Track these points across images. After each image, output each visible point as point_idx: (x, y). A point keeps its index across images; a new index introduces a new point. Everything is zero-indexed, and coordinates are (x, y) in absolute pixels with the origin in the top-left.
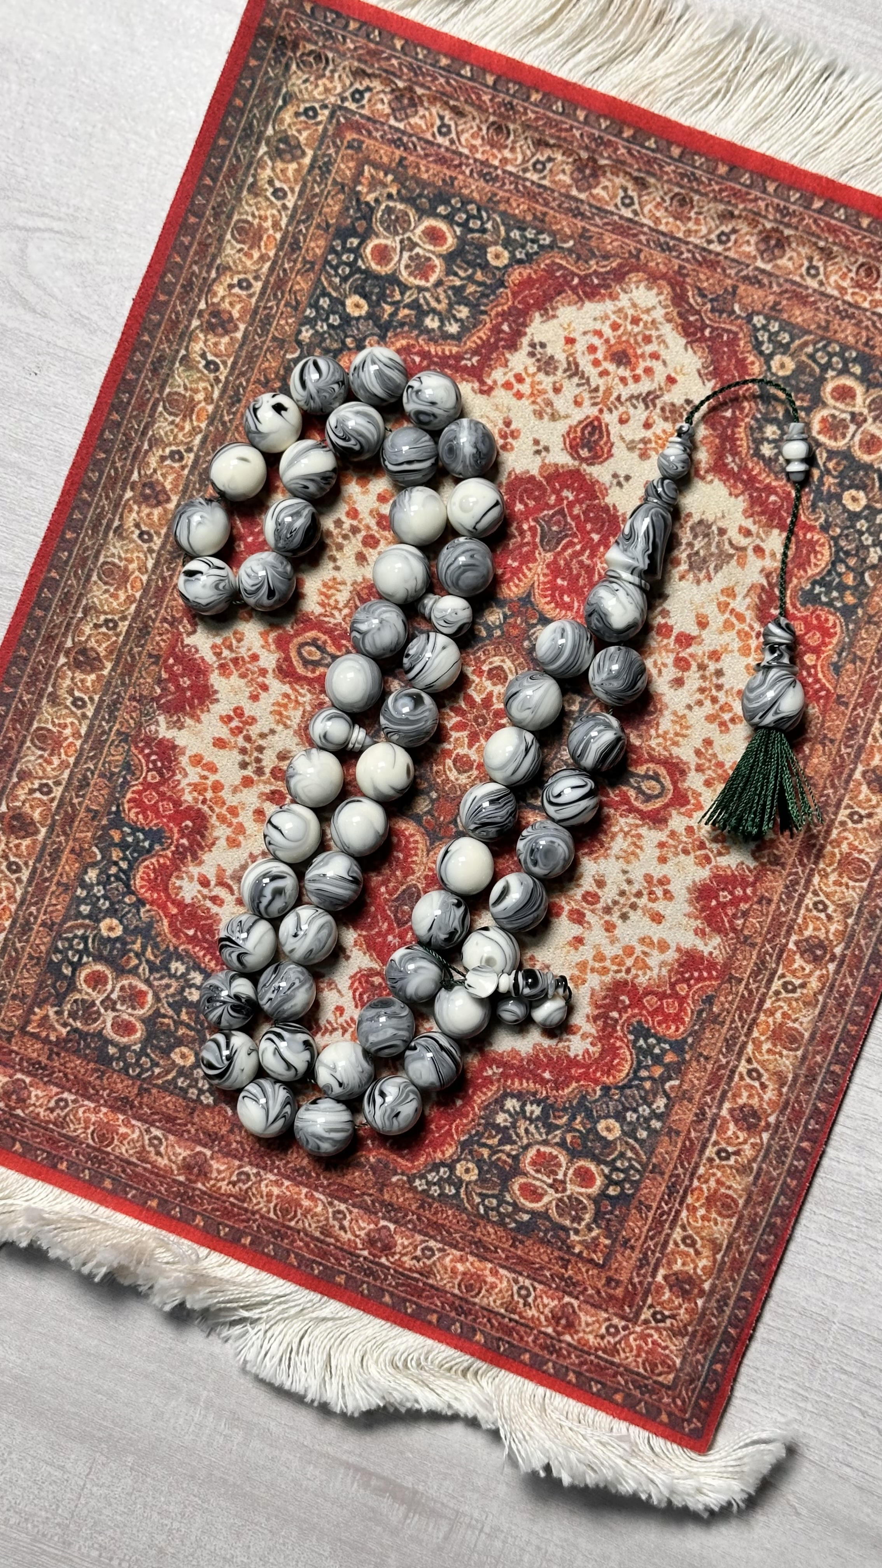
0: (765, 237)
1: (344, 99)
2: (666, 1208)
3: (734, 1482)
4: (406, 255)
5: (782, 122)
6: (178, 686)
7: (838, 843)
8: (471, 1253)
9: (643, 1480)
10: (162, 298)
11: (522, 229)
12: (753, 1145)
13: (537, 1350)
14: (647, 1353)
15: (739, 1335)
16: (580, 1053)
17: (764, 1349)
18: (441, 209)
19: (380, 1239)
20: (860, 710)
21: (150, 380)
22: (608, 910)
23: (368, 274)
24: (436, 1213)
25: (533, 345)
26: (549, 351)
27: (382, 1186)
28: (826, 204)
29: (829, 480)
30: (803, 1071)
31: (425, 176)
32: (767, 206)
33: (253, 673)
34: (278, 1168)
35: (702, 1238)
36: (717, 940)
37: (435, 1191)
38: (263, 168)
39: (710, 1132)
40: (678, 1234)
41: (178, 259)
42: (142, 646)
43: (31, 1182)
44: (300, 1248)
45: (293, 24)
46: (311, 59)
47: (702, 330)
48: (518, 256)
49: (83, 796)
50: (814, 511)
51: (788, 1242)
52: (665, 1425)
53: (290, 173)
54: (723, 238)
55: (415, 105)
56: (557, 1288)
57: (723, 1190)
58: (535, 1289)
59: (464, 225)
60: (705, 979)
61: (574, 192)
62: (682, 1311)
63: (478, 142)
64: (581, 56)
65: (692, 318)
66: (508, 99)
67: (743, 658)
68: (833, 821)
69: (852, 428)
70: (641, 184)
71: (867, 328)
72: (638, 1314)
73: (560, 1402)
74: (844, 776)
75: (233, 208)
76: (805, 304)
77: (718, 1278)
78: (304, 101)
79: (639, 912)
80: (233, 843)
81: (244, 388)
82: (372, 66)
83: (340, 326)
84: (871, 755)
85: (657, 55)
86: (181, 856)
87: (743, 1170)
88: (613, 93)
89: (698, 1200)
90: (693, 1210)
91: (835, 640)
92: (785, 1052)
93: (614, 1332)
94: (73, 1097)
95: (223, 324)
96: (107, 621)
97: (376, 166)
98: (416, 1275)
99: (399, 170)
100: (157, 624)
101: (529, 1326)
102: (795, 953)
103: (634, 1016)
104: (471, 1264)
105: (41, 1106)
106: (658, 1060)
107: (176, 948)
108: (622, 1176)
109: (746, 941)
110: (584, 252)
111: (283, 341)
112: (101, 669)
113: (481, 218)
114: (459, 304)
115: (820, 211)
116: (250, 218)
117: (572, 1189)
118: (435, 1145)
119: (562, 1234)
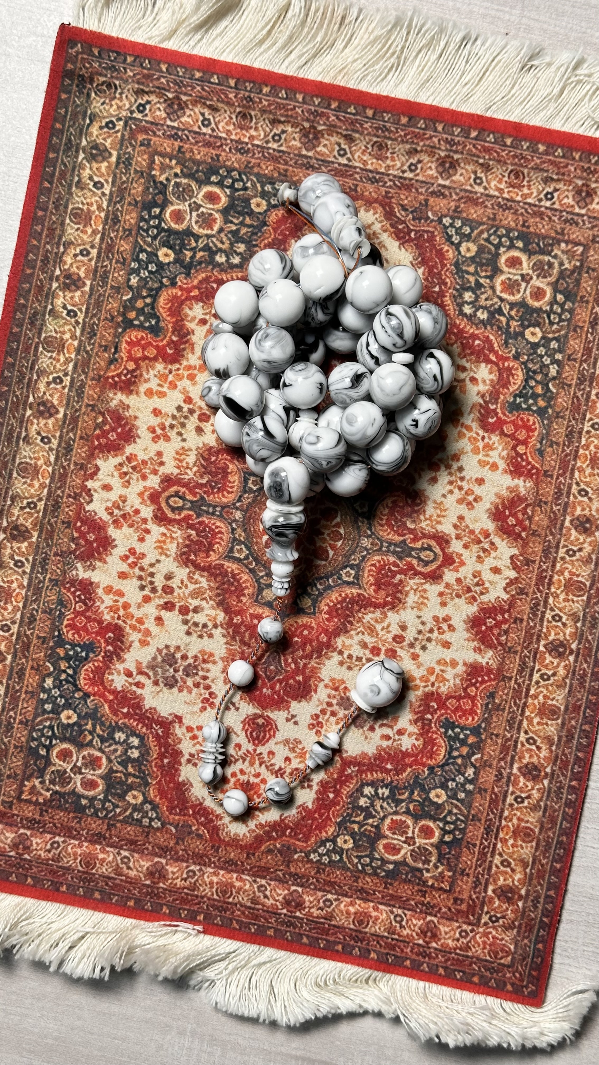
0: (442, 162)
1: (132, 112)
2: (486, 843)
3: (564, 1023)
4: (194, 214)
5: (439, 80)
6: (87, 541)
7: (561, 572)
8: (358, 898)
9: (503, 1034)
10: (29, 271)
11: (273, 184)
12: (539, 790)
13: (414, 957)
14: (490, 945)
15: (551, 922)
16: (409, 747)
17: (569, 926)
18: (213, 178)
19: (293, 900)
20: (561, 479)
21: (30, 330)
22: (412, 645)
23: (170, 231)
24: (328, 875)
27: (288, 863)
28: (479, 133)
29: (514, 324)
30: (564, 733)
31: (198, 157)
32: (439, 140)
33: (138, 523)
34: (214, 863)
35: (514, 860)
36: (490, 653)
37: (325, 859)
38: (84, 169)
39: (508, 786)
40: (497, 860)
41: (35, 243)
42: (57, 517)
43: (43, 903)
44: (239, 916)
45: (87, 65)
46: (104, 87)
47: (409, 234)
48: (273, 203)
49: (33, 628)
50: (507, 347)
51: (573, 852)
52: (510, 992)
53: (103, 170)
54: (413, 167)
55: (182, 109)
56: (421, 911)
57: (523, 824)
58: (406, 915)
59: (232, 187)
60: (486, 682)
61: (304, 152)
62: (509, 912)
63: (231, 127)
64: (293, 56)
65: (400, 227)
66: (247, 94)
67: (475, 456)
68: (555, 558)
69: (523, 285)
70: (349, 139)
71: (522, 214)
72: (479, 920)
73: (436, 990)
74: (558, 526)
75: (68, 200)
77: (530, 885)
78: (104, 118)
79: (434, 643)
80: (144, 643)
81: (97, 325)
82: (148, 86)
83: (156, 271)
84: (574, 508)
85: (345, 47)
86: (109, 658)
87: (535, 808)
88: (319, 79)
89: (507, 834)
90: (504, 841)
91: (536, 433)
92: (549, 722)
93: (465, 934)
94: (62, 839)
95: (74, 283)
96: (29, 504)
97: (163, 155)
98: (322, 920)
99: (179, 156)
100: (65, 500)
101: (406, 941)
102: (545, 653)
103: (442, 715)
104: (359, 906)
105: (41, 849)
106: (463, 742)
107: (117, 723)
108: (452, 826)
109: (511, 650)
111: (119, 288)
112: (31, 538)
113: (242, 180)
114: (237, 242)
115: (476, 138)
116: (81, 206)
117: (420, 841)
118: (321, 827)
119: (418, 874)
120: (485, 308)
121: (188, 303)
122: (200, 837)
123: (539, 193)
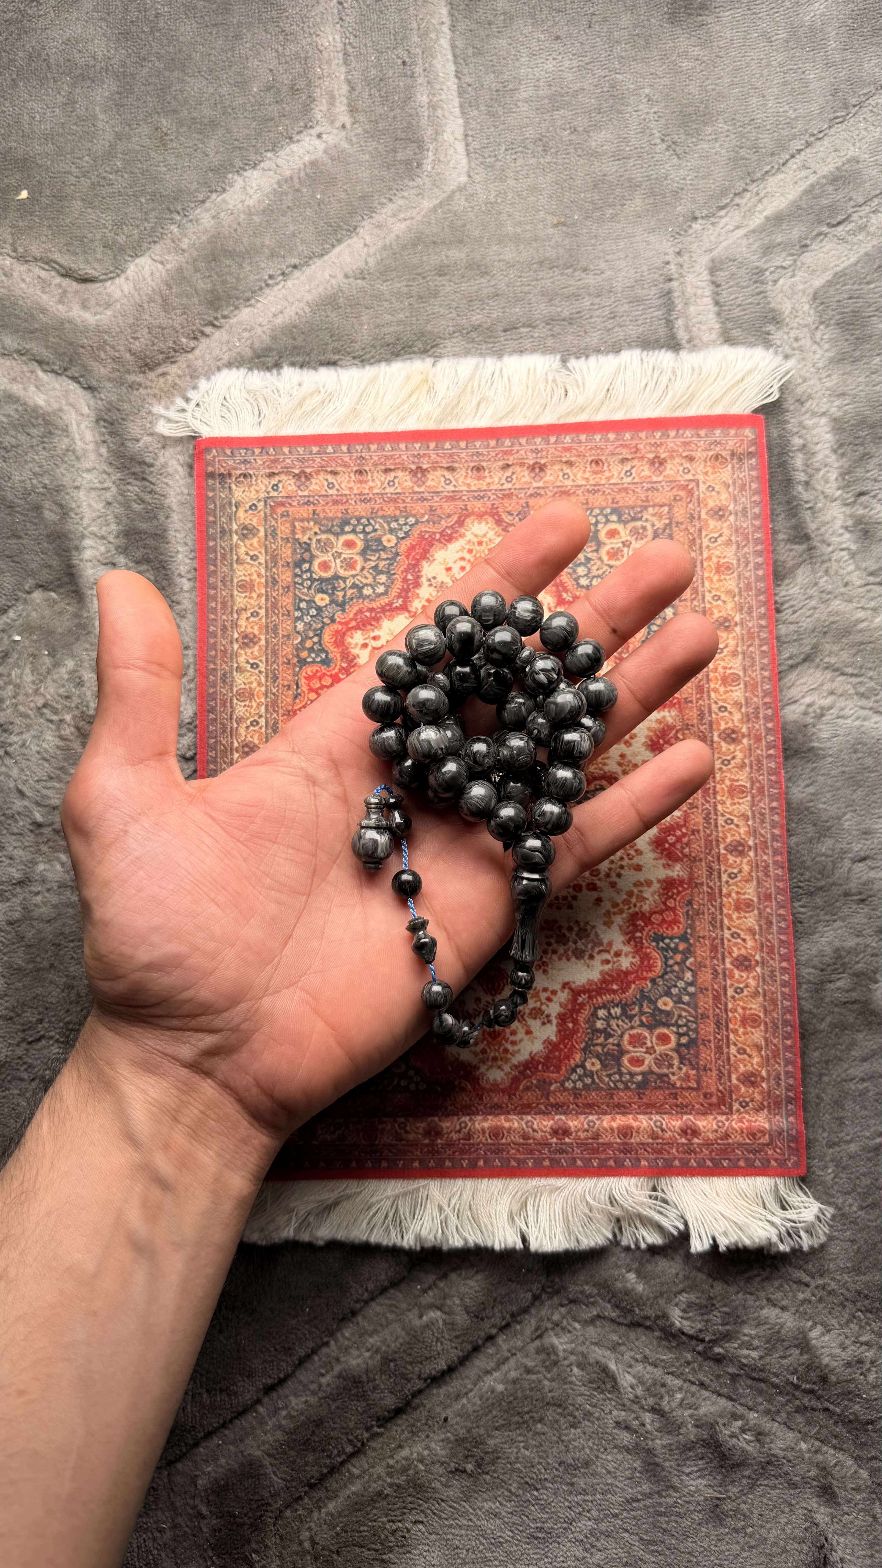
0: (532, 469)
1: (268, 493)
2: (719, 1037)
4: (338, 561)
7: (723, 781)
8: (617, 1113)
10: (212, 641)
11: (397, 521)
12: (754, 978)
13: (681, 1156)
14: (747, 1129)
16: (629, 965)
18: (347, 529)
19: (560, 1128)
21: (223, 688)
22: (608, 875)
23: (321, 580)
24: (586, 1098)
25: (429, 580)
26: (439, 579)
27: (547, 1095)
30: (763, 922)
31: (330, 515)
32: (525, 452)
34: (481, 1110)
35: (749, 1046)
36: (678, 867)
37: (579, 1085)
38: (240, 548)
39: (725, 980)
40: (733, 1050)
41: (213, 617)
44: (515, 1154)
45: (224, 465)
46: (242, 479)
48: (400, 535)
52: (776, 1167)
53: (256, 544)
54: (509, 479)
55: (309, 479)
56: (677, 1113)
57: (748, 1012)
58: (664, 1119)
59: (364, 531)
60: (681, 892)
61: (416, 489)
62: (756, 1095)
63: (352, 485)
66: (359, 455)
69: (626, 550)
70: (451, 469)
71: (609, 494)
72: (731, 1107)
75: (232, 576)
76: (569, 495)
77: (768, 1066)
78: (247, 503)
79: (626, 868)
81: (277, 670)
82: (277, 468)
83: (317, 614)
84: (719, 724)
87: (755, 995)
88: (415, 428)
89: (736, 1024)
90: (735, 1032)
92: (747, 915)
93: (721, 1124)
95: (251, 640)
97: (302, 520)
98: (590, 1141)
99: (315, 517)
101: (671, 1143)
102: (726, 855)
103: (650, 931)
104: (620, 1121)
106: (675, 950)
108: (685, 1029)
109: (695, 860)
110: (436, 518)
111: (289, 635)
113: (371, 524)
114: (379, 575)
115: (556, 442)
116: (243, 578)
117: (660, 1049)
118: (568, 1057)
119: (666, 1079)
120: (598, 577)
121: (349, 633)
122: (463, 1089)
123: (620, 473)
